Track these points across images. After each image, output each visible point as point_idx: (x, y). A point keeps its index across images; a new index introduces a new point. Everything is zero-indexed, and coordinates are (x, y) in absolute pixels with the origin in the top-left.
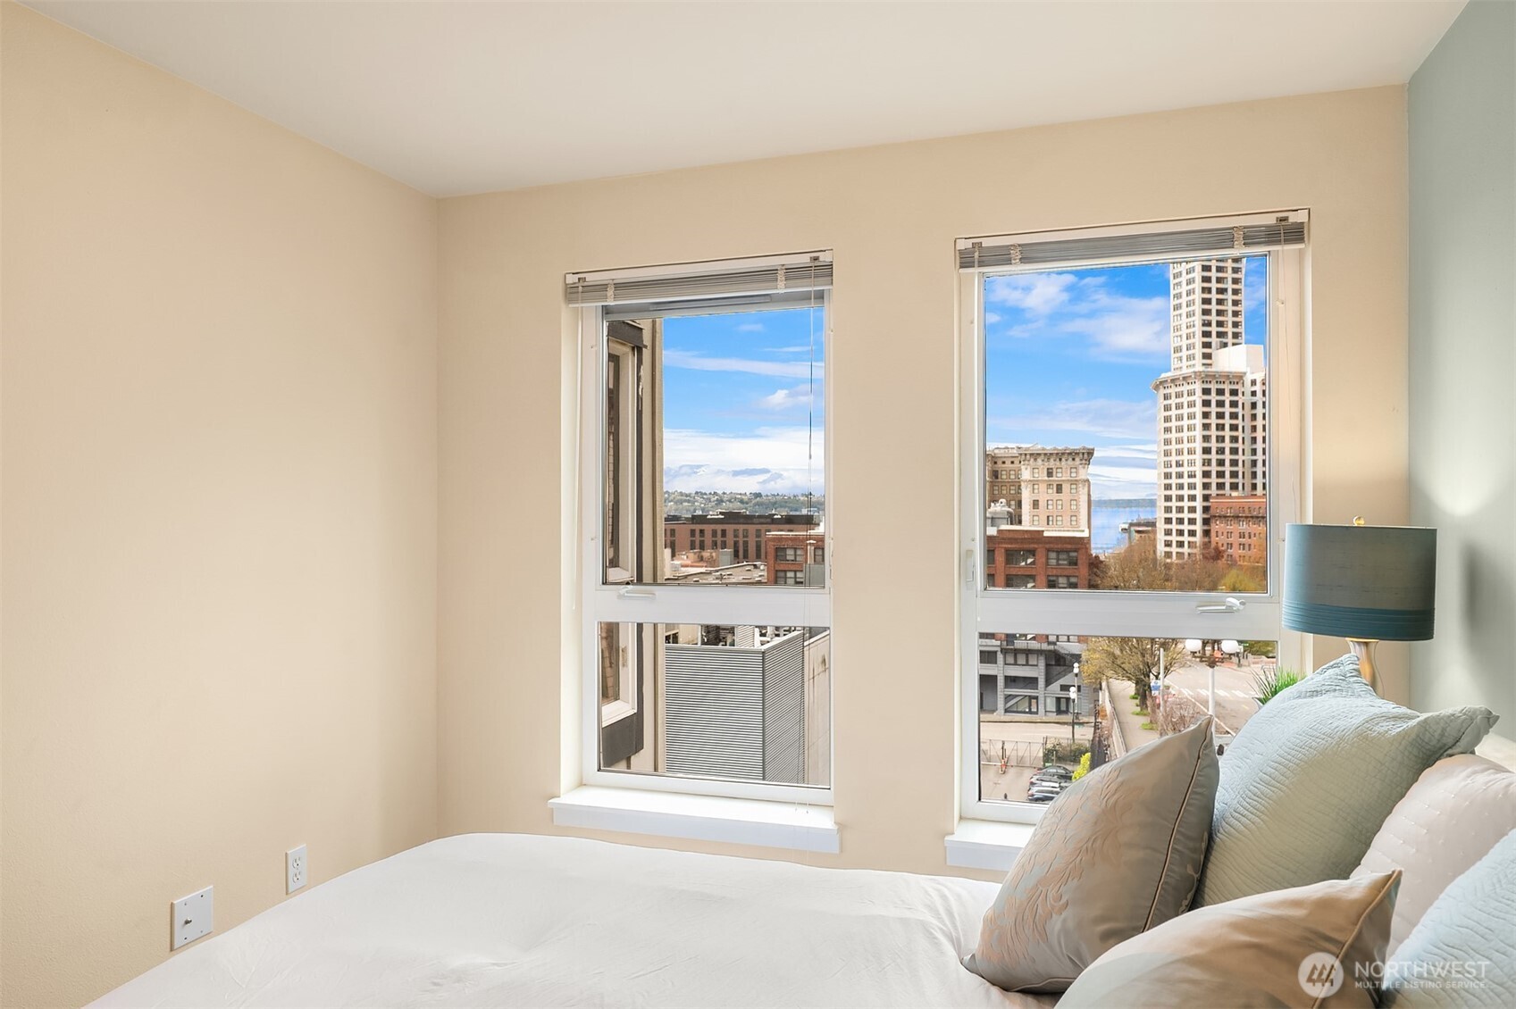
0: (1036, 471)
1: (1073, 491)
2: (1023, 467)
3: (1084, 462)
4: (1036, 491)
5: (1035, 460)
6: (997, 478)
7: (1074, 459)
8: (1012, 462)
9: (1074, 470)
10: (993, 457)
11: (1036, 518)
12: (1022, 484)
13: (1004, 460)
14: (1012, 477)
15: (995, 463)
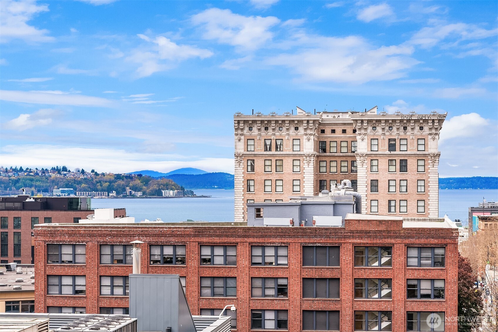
0: (375, 142)
1: (421, 169)
2: (358, 138)
3: (434, 131)
4: (375, 168)
5: (374, 128)
6: (324, 151)
7: (421, 128)
8: (344, 131)
9: (422, 142)
10: (320, 124)
11: (374, 203)
12: (358, 159)
13: (334, 127)
14: (344, 150)
15: (323, 131)
